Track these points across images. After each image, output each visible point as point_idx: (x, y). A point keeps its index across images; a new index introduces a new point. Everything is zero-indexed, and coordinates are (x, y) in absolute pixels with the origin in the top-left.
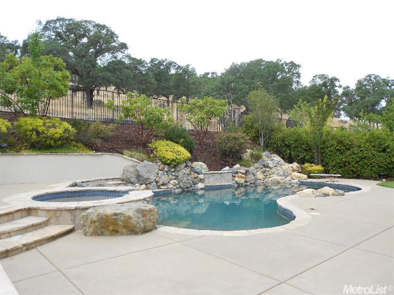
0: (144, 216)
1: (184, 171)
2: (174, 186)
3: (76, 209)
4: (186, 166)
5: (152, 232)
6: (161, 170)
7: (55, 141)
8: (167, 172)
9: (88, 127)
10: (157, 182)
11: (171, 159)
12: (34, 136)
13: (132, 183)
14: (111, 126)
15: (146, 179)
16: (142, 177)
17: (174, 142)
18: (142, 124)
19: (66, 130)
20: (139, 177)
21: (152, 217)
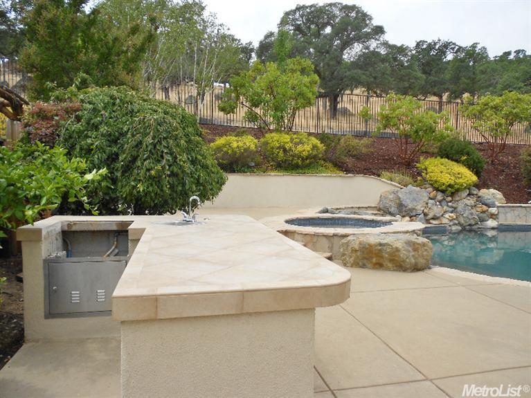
0: (415, 250)
1: (466, 201)
2: (451, 221)
3: (335, 235)
4: (469, 195)
5: (425, 271)
6: (431, 199)
7: (303, 160)
8: (440, 202)
9: (338, 143)
10: (425, 215)
11: (447, 184)
12: (281, 154)
13: (391, 214)
14: (365, 141)
15: (410, 209)
16: (406, 207)
17: (452, 160)
18: (407, 136)
19: (314, 147)
20: (401, 206)
21: (425, 253)
